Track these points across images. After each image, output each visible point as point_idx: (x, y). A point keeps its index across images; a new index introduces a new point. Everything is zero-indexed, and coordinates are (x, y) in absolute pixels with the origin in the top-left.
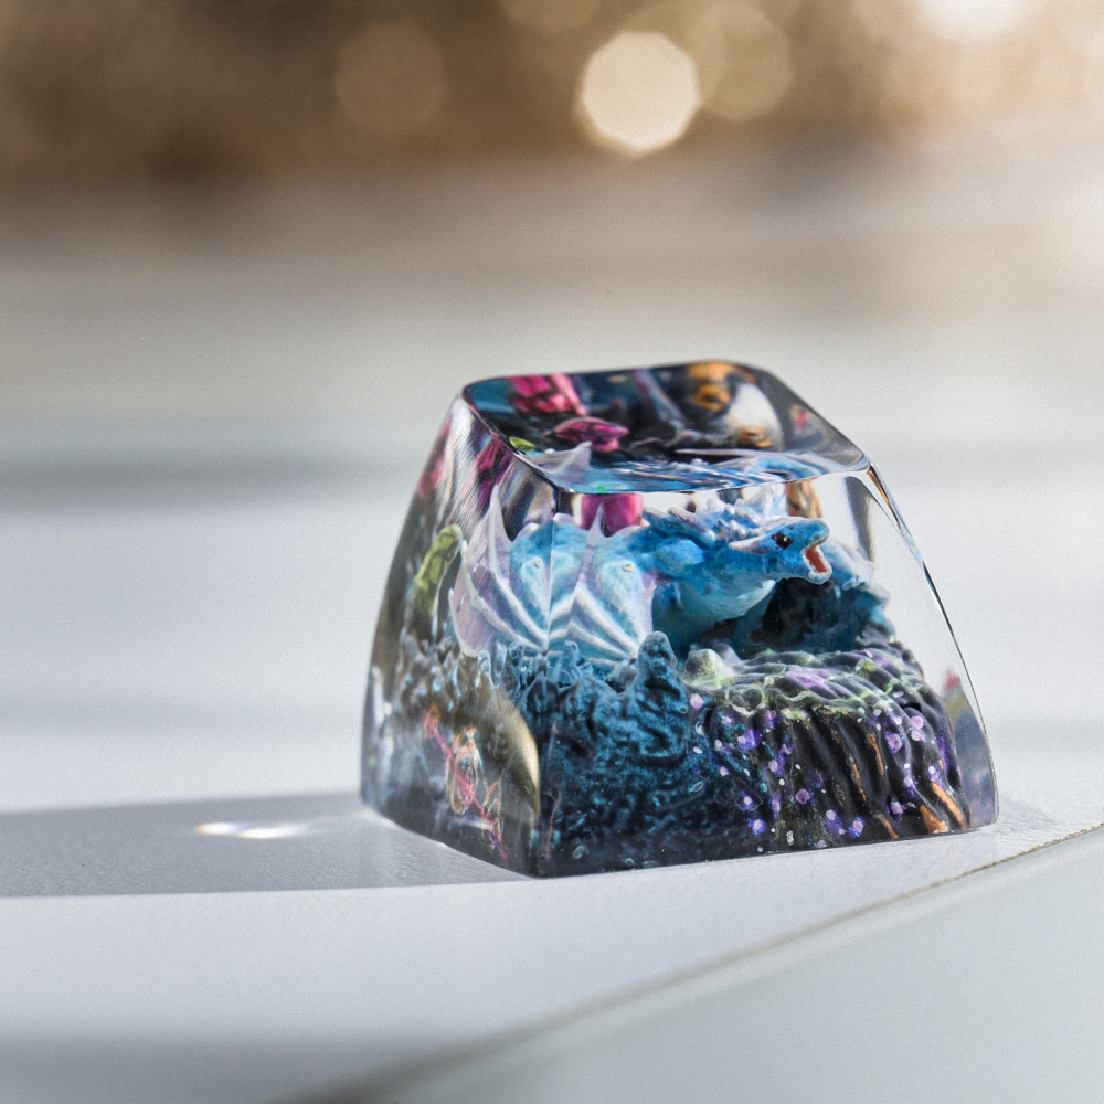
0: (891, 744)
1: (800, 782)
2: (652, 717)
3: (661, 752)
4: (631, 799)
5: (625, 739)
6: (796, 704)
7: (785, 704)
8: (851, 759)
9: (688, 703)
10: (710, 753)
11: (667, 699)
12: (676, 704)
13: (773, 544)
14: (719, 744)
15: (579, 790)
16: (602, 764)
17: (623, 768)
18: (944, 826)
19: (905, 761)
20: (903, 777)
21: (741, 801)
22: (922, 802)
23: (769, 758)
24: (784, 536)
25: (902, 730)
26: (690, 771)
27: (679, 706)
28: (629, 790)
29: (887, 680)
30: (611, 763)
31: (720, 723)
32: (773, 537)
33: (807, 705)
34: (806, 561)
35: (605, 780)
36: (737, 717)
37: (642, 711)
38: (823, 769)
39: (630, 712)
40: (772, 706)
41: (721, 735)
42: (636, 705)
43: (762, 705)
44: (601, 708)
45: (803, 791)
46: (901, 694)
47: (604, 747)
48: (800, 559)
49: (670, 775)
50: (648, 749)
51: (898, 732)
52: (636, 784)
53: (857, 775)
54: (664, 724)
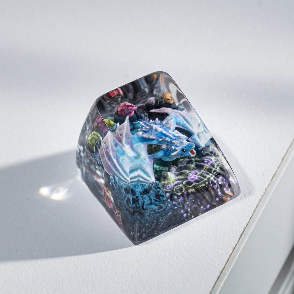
0: (214, 187)
1: (194, 203)
2: (158, 202)
3: (161, 209)
4: (155, 221)
5: (152, 210)
6: (191, 188)
7: (189, 189)
8: (206, 195)
9: (166, 197)
10: (172, 205)
11: (161, 198)
12: (163, 198)
13: (182, 152)
14: (174, 202)
15: (142, 223)
16: (147, 216)
17: (152, 216)
18: (229, 199)
19: (218, 189)
20: (218, 193)
21: (181, 212)
22: (223, 196)
23: (187, 202)
24: (184, 150)
25: (217, 183)
26: (168, 210)
27: (164, 198)
28: (154, 219)
29: (211, 170)
30: (149, 216)
31: (174, 199)
32: (181, 150)
33: (194, 187)
34: (190, 153)
35: (148, 220)
36: (178, 196)
37: (155, 202)
38: (199, 199)
39: (152, 203)
40: (186, 190)
41: (174, 200)
42: (154, 201)
43: (183, 191)
44: (146, 205)
45: (195, 205)
46: (215, 172)
47: (147, 213)
48: (189, 153)
49: (163, 213)
50: (158, 210)
51: (216, 184)
52: (156, 218)
53: (207, 198)
54: (161, 204)
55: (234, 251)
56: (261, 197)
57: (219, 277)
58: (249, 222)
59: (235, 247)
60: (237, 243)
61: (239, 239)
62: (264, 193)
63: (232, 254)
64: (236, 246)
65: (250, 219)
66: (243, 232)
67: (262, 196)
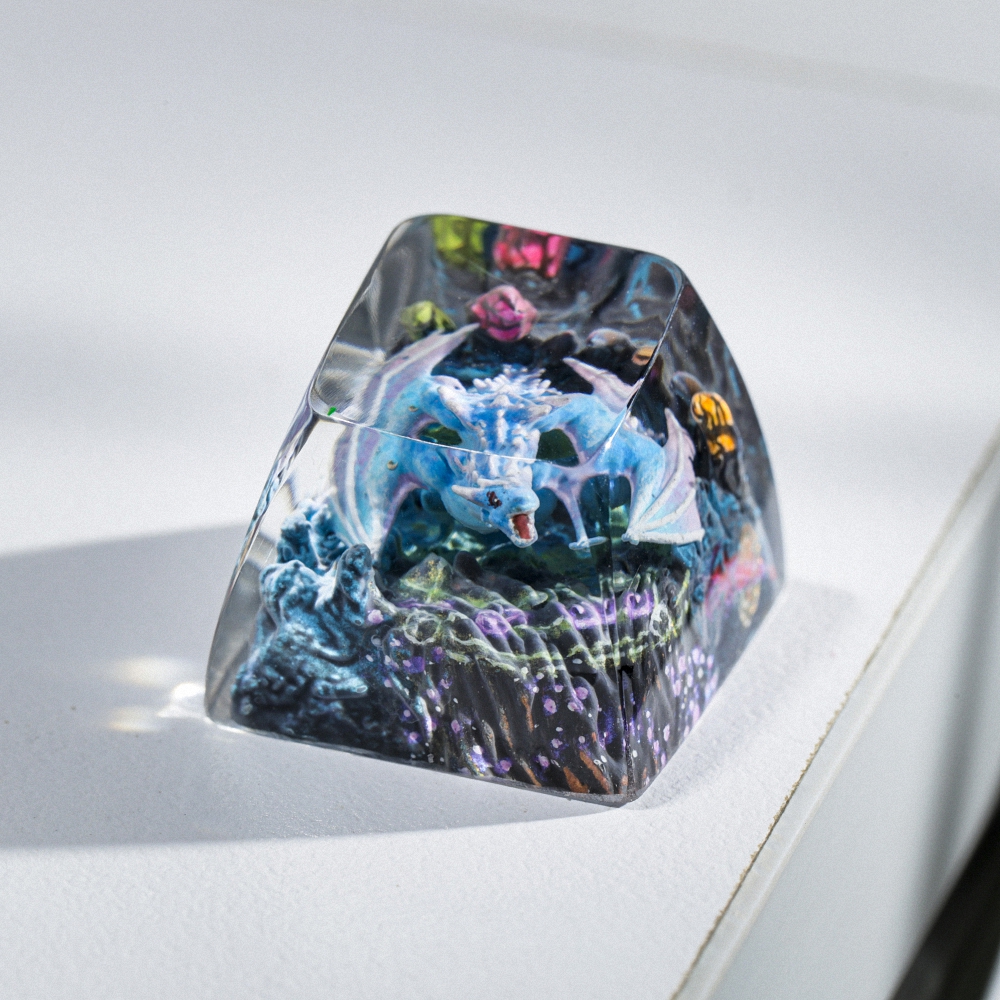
0: (546, 707)
2: (331, 619)
3: (333, 651)
4: (301, 680)
5: (303, 629)
7: (451, 646)
8: (502, 711)
9: (365, 617)
10: (379, 663)
11: (347, 610)
12: (353, 615)
13: (485, 500)
14: (387, 660)
17: (297, 653)
20: (552, 738)
21: (401, 712)
23: (428, 686)
24: (495, 497)
25: (559, 699)
27: (356, 618)
28: (300, 672)
30: (286, 645)
31: (390, 644)
32: (488, 494)
33: (472, 652)
36: (406, 642)
39: (316, 608)
40: (440, 643)
41: (390, 651)
42: (322, 604)
43: (432, 640)
48: (506, 520)
49: (340, 671)
50: (322, 644)
51: (554, 699)
52: (307, 670)
53: (506, 725)
54: (338, 629)
55: (756, 863)
56: (832, 716)
57: (712, 934)
58: (798, 784)
59: (758, 853)
60: (764, 839)
61: (772, 830)
62: (844, 706)
63: (749, 870)
64: (761, 848)
65: (802, 776)
66: (783, 810)
67: (838, 713)
